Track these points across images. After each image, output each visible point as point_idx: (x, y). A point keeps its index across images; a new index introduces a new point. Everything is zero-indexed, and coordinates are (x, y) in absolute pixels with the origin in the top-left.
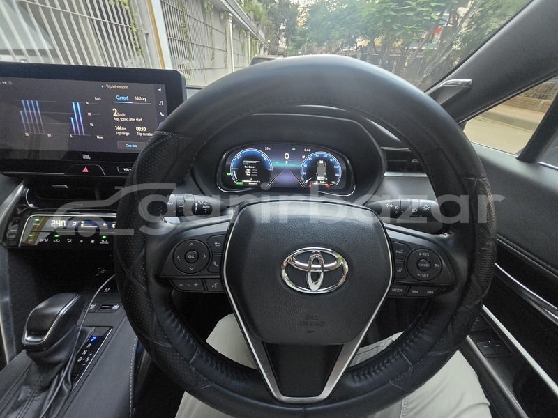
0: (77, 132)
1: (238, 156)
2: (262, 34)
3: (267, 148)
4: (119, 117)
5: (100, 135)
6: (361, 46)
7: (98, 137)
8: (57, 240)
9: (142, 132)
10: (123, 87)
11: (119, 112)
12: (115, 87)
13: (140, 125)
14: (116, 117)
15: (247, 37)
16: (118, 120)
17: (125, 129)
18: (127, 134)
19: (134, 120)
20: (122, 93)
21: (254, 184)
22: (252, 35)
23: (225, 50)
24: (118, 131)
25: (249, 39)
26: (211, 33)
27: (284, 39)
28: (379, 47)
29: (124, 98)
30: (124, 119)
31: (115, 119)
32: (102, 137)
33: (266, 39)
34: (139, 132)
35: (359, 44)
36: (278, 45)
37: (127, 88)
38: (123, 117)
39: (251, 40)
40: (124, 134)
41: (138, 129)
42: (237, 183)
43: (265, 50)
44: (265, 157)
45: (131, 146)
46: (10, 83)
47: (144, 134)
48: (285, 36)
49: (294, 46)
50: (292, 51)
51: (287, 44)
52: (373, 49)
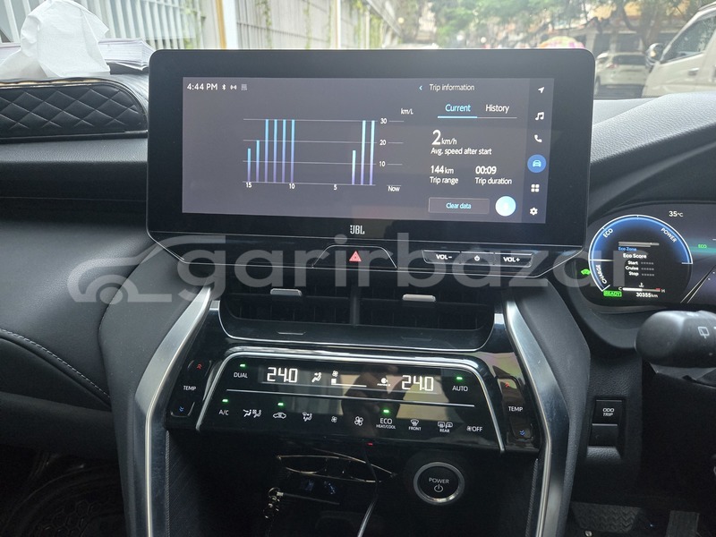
0: (358, 179)
1: (606, 231)
2: (390, 9)
3: (673, 214)
4: (443, 147)
5: (395, 184)
6: (596, 18)
7: (391, 189)
8: (280, 415)
9: (487, 177)
10: (463, 88)
11: (444, 136)
12: (446, 87)
13: (486, 161)
14: (437, 147)
15: (364, 15)
16: (439, 152)
17: (452, 171)
18: (454, 181)
19: (474, 152)
20: (459, 98)
21: (649, 295)
22: (372, 11)
23: (326, 39)
24: (436, 175)
25: (368, 19)
26: (307, 11)
27: (431, 15)
28: (634, 18)
29: (462, 108)
30: (453, 151)
31: (433, 151)
32: (398, 189)
33: (397, 16)
34: (480, 176)
35: (591, 15)
36: (417, 25)
37: (472, 87)
38: (452, 147)
39: (371, 20)
40: (447, 181)
41: (480, 170)
42: (607, 294)
43: (394, 36)
44: (671, 234)
45: (456, 206)
46: (244, 87)
47: (491, 181)
48: (433, 10)
49: (452, 25)
50: (448, 35)
51: (437, 23)
52: (623, 23)
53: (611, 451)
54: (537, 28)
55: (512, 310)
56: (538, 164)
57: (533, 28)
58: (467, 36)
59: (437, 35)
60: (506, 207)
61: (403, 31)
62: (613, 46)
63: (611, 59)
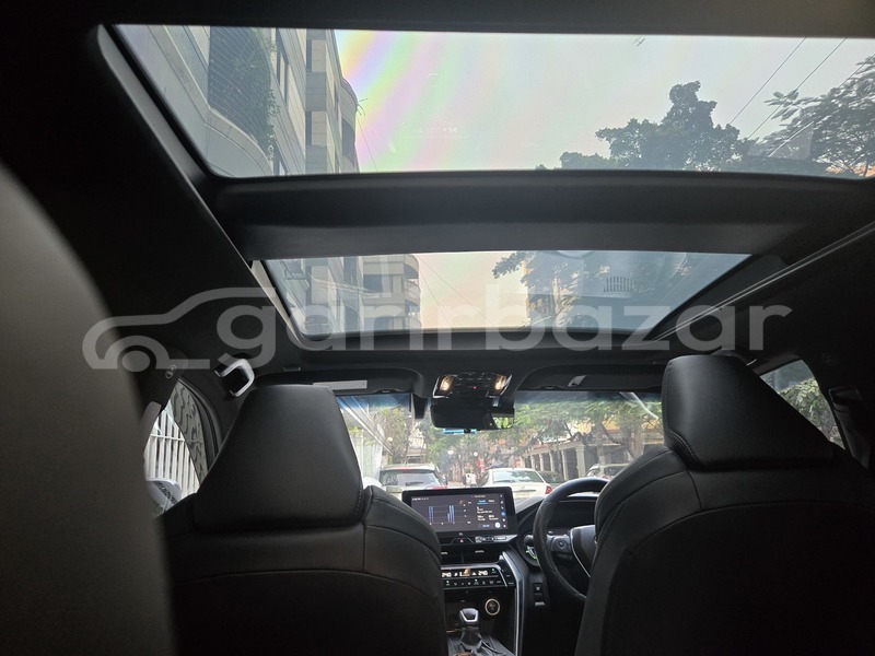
2: (381, 430)
6: (579, 433)
9: (492, 518)
14: (478, 511)
16: (479, 513)
17: (483, 517)
18: (484, 520)
19: (488, 512)
24: (479, 518)
28: (615, 432)
30: (482, 512)
32: (470, 523)
33: (387, 436)
35: (574, 431)
36: (407, 443)
41: (490, 516)
45: (486, 526)
49: (443, 442)
50: (439, 451)
51: (427, 440)
52: (604, 436)
53: (542, 603)
54: (527, 443)
55: (504, 554)
56: (503, 514)
57: (523, 442)
58: (459, 450)
59: (427, 451)
60: (498, 525)
61: (393, 448)
62: (601, 458)
63: (602, 471)
